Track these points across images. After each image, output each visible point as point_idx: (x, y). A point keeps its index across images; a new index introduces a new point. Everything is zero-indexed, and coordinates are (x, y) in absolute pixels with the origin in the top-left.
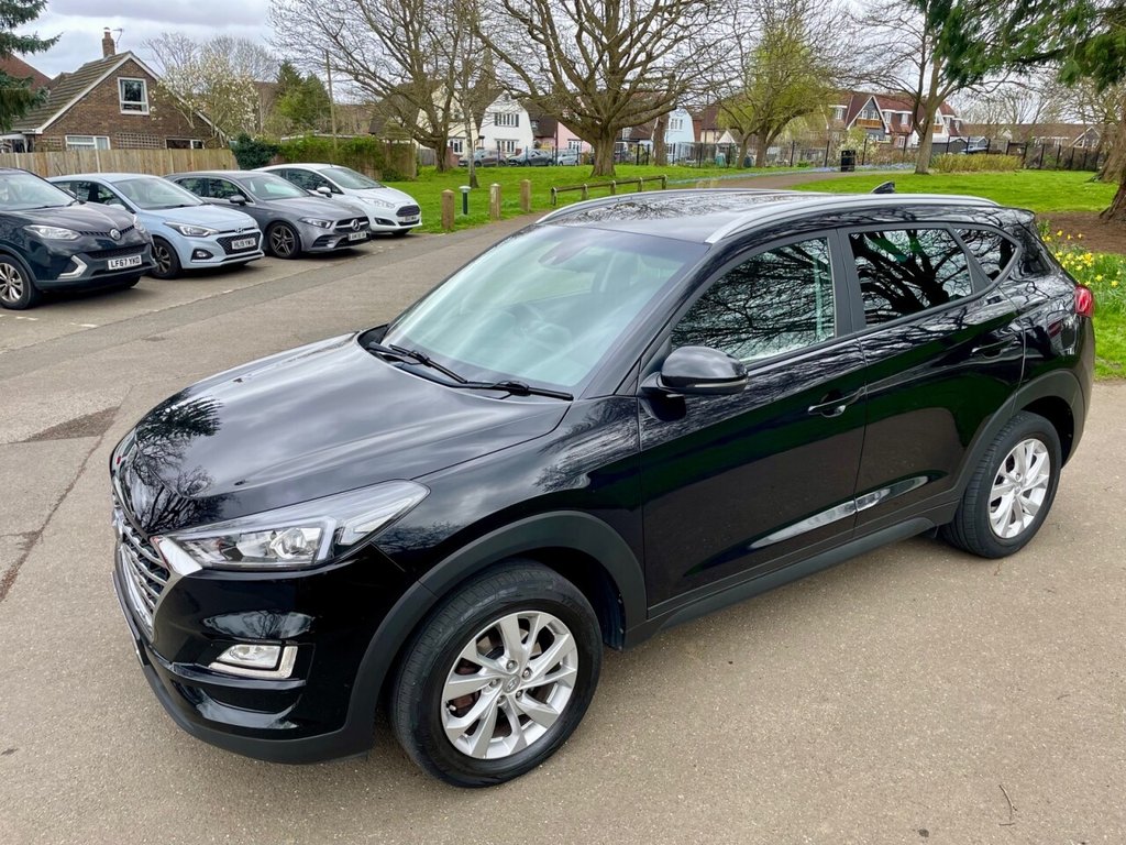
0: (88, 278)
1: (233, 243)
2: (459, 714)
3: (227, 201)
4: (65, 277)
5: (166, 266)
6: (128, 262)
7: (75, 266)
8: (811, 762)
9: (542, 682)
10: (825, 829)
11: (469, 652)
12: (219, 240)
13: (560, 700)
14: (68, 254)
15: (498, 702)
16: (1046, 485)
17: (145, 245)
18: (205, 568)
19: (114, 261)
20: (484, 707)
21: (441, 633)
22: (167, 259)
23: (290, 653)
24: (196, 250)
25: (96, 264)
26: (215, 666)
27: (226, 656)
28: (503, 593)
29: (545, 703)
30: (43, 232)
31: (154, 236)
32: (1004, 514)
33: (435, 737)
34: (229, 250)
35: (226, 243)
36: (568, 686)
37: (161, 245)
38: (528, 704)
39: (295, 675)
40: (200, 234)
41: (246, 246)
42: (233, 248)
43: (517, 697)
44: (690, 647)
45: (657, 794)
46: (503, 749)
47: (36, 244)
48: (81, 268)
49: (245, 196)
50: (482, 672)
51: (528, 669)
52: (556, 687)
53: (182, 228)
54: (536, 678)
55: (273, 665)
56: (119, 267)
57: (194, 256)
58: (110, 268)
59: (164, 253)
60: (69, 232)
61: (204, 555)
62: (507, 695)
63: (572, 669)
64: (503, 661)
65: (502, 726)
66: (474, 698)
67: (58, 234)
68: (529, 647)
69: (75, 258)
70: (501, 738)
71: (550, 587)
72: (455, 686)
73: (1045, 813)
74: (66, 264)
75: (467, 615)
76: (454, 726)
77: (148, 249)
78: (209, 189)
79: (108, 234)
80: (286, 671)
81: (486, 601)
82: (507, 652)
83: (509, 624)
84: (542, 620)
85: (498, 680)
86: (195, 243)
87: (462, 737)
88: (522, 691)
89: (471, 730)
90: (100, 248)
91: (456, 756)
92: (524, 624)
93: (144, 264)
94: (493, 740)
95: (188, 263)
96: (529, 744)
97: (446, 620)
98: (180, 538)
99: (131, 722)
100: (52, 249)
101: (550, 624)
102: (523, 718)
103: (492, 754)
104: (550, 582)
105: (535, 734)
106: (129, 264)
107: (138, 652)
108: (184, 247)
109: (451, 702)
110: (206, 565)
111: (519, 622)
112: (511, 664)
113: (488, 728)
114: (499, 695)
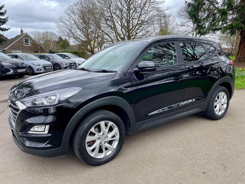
0: (13, 74)
1: (46, 67)
2: (90, 146)
3: (45, 60)
4: (8, 73)
5: (31, 72)
6: (22, 70)
7: (10, 71)
8: (176, 159)
9: (111, 139)
10: (180, 172)
11: (92, 130)
12: (43, 67)
13: (115, 145)
14: (9, 68)
15: (100, 144)
16: (227, 103)
17: (26, 67)
18: (27, 107)
19: (19, 70)
20: (96, 145)
21: (86, 125)
22: (31, 71)
23: (48, 127)
24: (38, 69)
25: (15, 71)
26: (29, 132)
27: (32, 129)
28: (101, 116)
29: (112, 145)
30: (4, 63)
31: (29, 66)
32: (218, 109)
33: (84, 151)
34: (45, 69)
35: (44, 67)
36: (117, 141)
37: (30, 68)
38: (107, 145)
39: (48, 133)
40: (39, 65)
41: (49, 68)
42: (46, 68)
43: (104, 143)
44: (146, 137)
45: (139, 166)
46: (101, 156)
47: (2, 66)
48: (12, 71)
49: (49, 58)
50: (96, 135)
51: (107, 136)
52: (114, 141)
53: (35, 64)
54: (109, 139)
55: (43, 130)
56: (20, 71)
57: (37, 70)
58: (18, 72)
59: (31, 70)
60: (9, 64)
61: (27, 104)
62: (102, 142)
63: (118, 137)
64: (101, 134)
65: (101, 151)
66: (94, 142)
67: (7, 64)
68: (107, 130)
69: (10, 69)
70: (101, 154)
71: (112, 115)
72: (89, 138)
73: (233, 168)
74: (9, 71)
75: (92, 120)
76: (89, 149)
77: (27, 68)
78: (41, 57)
79: (18, 64)
80: (46, 132)
81: (97, 117)
82: (102, 131)
83: (102, 123)
84: (110, 123)
85: (100, 138)
86: (38, 67)
87: (90, 152)
88: (105, 141)
89: (93, 150)
90: (16, 67)
91: (89, 156)
92: (106, 125)
93: (26, 71)
94: (98, 154)
95: (36, 72)
96: (107, 155)
97: (86, 121)
98: (22, 101)
99: (11, 155)
100: (5, 67)
101: (112, 125)
102: (106, 149)
103: (98, 157)
104: (112, 114)
105: (109, 153)
106: (22, 71)
107: (12, 133)
108: (35, 68)
109: (88, 142)
110: (28, 107)
111: (105, 124)
112: (103, 134)
113: (97, 150)
114: (100, 142)
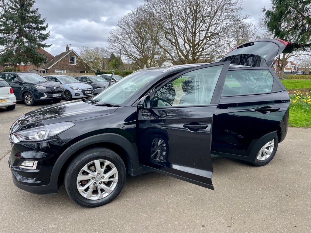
0: (47, 99)
1: (85, 92)
2: (82, 185)
3: (86, 82)
4: (42, 98)
5: (68, 97)
6: (58, 95)
7: (45, 96)
8: (180, 208)
9: (108, 180)
10: (176, 223)
11: (85, 168)
12: (82, 91)
13: (114, 186)
14: (43, 93)
15: (94, 184)
16: (273, 146)
17: (62, 91)
18: (20, 141)
19: (54, 95)
20: (90, 184)
21: (77, 162)
22: (69, 96)
23: (36, 162)
24: (76, 93)
25: (49, 95)
26: (21, 167)
27: (23, 164)
28: (95, 153)
29: (109, 187)
30: (37, 87)
31: (66, 90)
33: (74, 190)
34: (84, 94)
35: (84, 92)
36: (116, 183)
38: (103, 186)
40: (77, 89)
41: (89, 93)
42: (86, 93)
43: (100, 183)
45: (135, 212)
46: (96, 197)
47: (36, 90)
48: (46, 96)
49: (91, 81)
50: (89, 175)
51: (103, 176)
52: (113, 183)
53: (73, 88)
54: (106, 179)
55: (32, 166)
56: (55, 96)
57: (75, 95)
58: (53, 96)
59: (68, 94)
60: (44, 87)
62: (97, 182)
63: (117, 178)
64: (96, 173)
65: (95, 192)
66: (88, 181)
67: (42, 88)
68: (103, 170)
69: (45, 94)
70: (96, 195)
71: (109, 154)
72: (81, 177)
73: (242, 225)
74: (42, 95)
75: (84, 158)
76: (81, 189)
77: (63, 92)
78: (82, 80)
79: (53, 88)
80: (35, 167)
81: (90, 155)
82: (97, 171)
83: (97, 162)
84: (107, 163)
85: (94, 178)
86: (76, 92)
87: (83, 192)
88: (102, 182)
89: (86, 190)
90: (51, 91)
91: (81, 197)
92: (102, 164)
93: (62, 96)
94: (92, 195)
95: (74, 97)
96: (103, 197)
97: (78, 159)
99: (12, 189)
100: (39, 91)
101: (109, 164)
102: (102, 190)
103: (92, 198)
104: (110, 153)
105: (105, 195)
106: (58, 96)
108: (73, 92)
109: (81, 181)
111: (100, 162)
112: (98, 174)
113: (90, 190)
114: (94, 182)
